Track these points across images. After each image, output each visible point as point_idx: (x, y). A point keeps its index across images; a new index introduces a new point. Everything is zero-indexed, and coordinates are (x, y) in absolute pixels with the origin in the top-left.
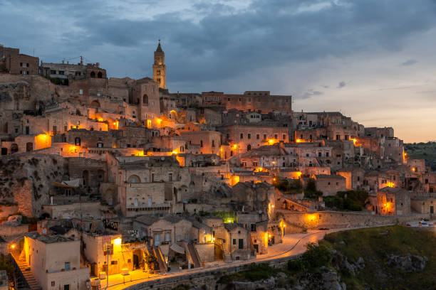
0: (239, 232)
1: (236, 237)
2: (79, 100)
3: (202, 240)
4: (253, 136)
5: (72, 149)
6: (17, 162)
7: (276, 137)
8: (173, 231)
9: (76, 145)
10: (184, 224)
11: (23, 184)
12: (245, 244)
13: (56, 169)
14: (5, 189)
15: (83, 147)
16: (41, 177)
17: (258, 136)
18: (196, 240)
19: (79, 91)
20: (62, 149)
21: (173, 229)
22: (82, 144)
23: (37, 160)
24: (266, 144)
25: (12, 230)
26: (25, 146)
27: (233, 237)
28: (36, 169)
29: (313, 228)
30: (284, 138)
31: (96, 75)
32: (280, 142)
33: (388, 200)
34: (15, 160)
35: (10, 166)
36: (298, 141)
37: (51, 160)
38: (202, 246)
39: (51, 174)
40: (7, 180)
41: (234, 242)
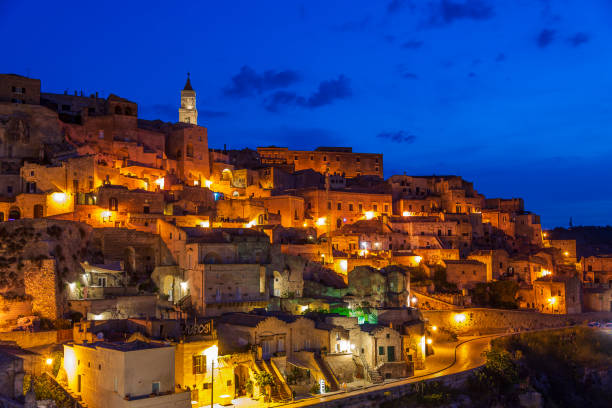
0: (388, 336)
1: (384, 343)
2: (99, 147)
3: (334, 349)
4: (345, 206)
5: (105, 216)
6: (29, 231)
7: (375, 208)
8: (288, 336)
9: (111, 209)
10: (304, 325)
11: (40, 266)
12: (398, 355)
13: (84, 245)
14: (12, 275)
15: (122, 213)
16: (66, 256)
17: (351, 206)
18: (325, 349)
19: (98, 134)
20: (89, 216)
21: (288, 333)
22: (120, 208)
23: (60, 230)
24: (362, 218)
25: (31, 339)
26: (32, 210)
27: (379, 344)
28: (58, 243)
29: (463, 334)
30: (386, 210)
31: (123, 111)
32: (383, 214)
33: (553, 294)
34: (25, 229)
35: (18, 238)
36: (406, 214)
37: (77, 230)
38: (336, 358)
39: (78, 252)
40: (13, 260)
41: (382, 352)
